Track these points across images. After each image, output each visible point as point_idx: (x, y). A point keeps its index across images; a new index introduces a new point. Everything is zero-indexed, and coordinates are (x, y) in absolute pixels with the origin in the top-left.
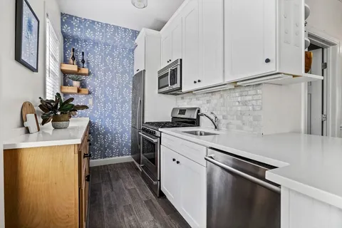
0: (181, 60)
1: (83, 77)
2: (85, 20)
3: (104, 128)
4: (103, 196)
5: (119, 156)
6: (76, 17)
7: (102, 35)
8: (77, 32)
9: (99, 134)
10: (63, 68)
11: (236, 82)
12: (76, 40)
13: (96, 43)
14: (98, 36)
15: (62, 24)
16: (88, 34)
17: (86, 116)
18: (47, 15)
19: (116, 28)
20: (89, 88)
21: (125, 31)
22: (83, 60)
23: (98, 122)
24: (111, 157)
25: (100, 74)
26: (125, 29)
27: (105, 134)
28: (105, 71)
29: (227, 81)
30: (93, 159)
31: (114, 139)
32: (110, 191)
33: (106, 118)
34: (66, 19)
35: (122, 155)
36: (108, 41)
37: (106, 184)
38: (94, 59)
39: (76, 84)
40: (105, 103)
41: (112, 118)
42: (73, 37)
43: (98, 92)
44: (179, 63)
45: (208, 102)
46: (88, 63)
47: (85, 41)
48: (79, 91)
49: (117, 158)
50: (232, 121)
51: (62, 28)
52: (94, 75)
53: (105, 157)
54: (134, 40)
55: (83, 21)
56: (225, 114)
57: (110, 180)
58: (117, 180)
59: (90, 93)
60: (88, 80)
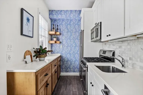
0: (101, 23)
1: (58, 36)
2: (58, 10)
3: (67, 59)
4: (61, 92)
5: (73, 72)
6: (54, 10)
7: (65, 16)
8: (55, 17)
9: (65, 61)
10: (49, 33)
11: (136, 35)
12: (55, 20)
13: (63, 20)
14: (64, 17)
15: (50, 14)
16: (59, 17)
17: (59, 53)
18: (40, 13)
19: (71, 11)
20: (61, 40)
21: (75, 12)
22: (58, 28)
23: (64, 56)
24: (70, 72)
25: (65, 34)
26: (75, 11)
27: (67, 61)
28: (67, 32)
29: (126, 35)
30: (62, 72)
31: (71, 64)
32: (64, 90)
33: (68, 54)
34: (51, 12)
35: (75, 72)
36: (68, 18)
37: (64, 86)
38: (62, 27)
39: (55, 39)
40: (67, 47)
41: (70, 54)
42: (54, 19)
43: (64, 42)
44: (100, 25)
45: (120, 47)
46: (60, 29)
47: (59, 20)
48: (56, 42)
49: (73, 73)
50: (136, 62)
51: (49, 16)
52: (63, 35)
53: (67, 72)
54: (80, 15)
55: (57, 12)
56: (131, 57)
57: (67, 84)
58: (70, 84)
59: (60, 43)
60: (60, 37)
